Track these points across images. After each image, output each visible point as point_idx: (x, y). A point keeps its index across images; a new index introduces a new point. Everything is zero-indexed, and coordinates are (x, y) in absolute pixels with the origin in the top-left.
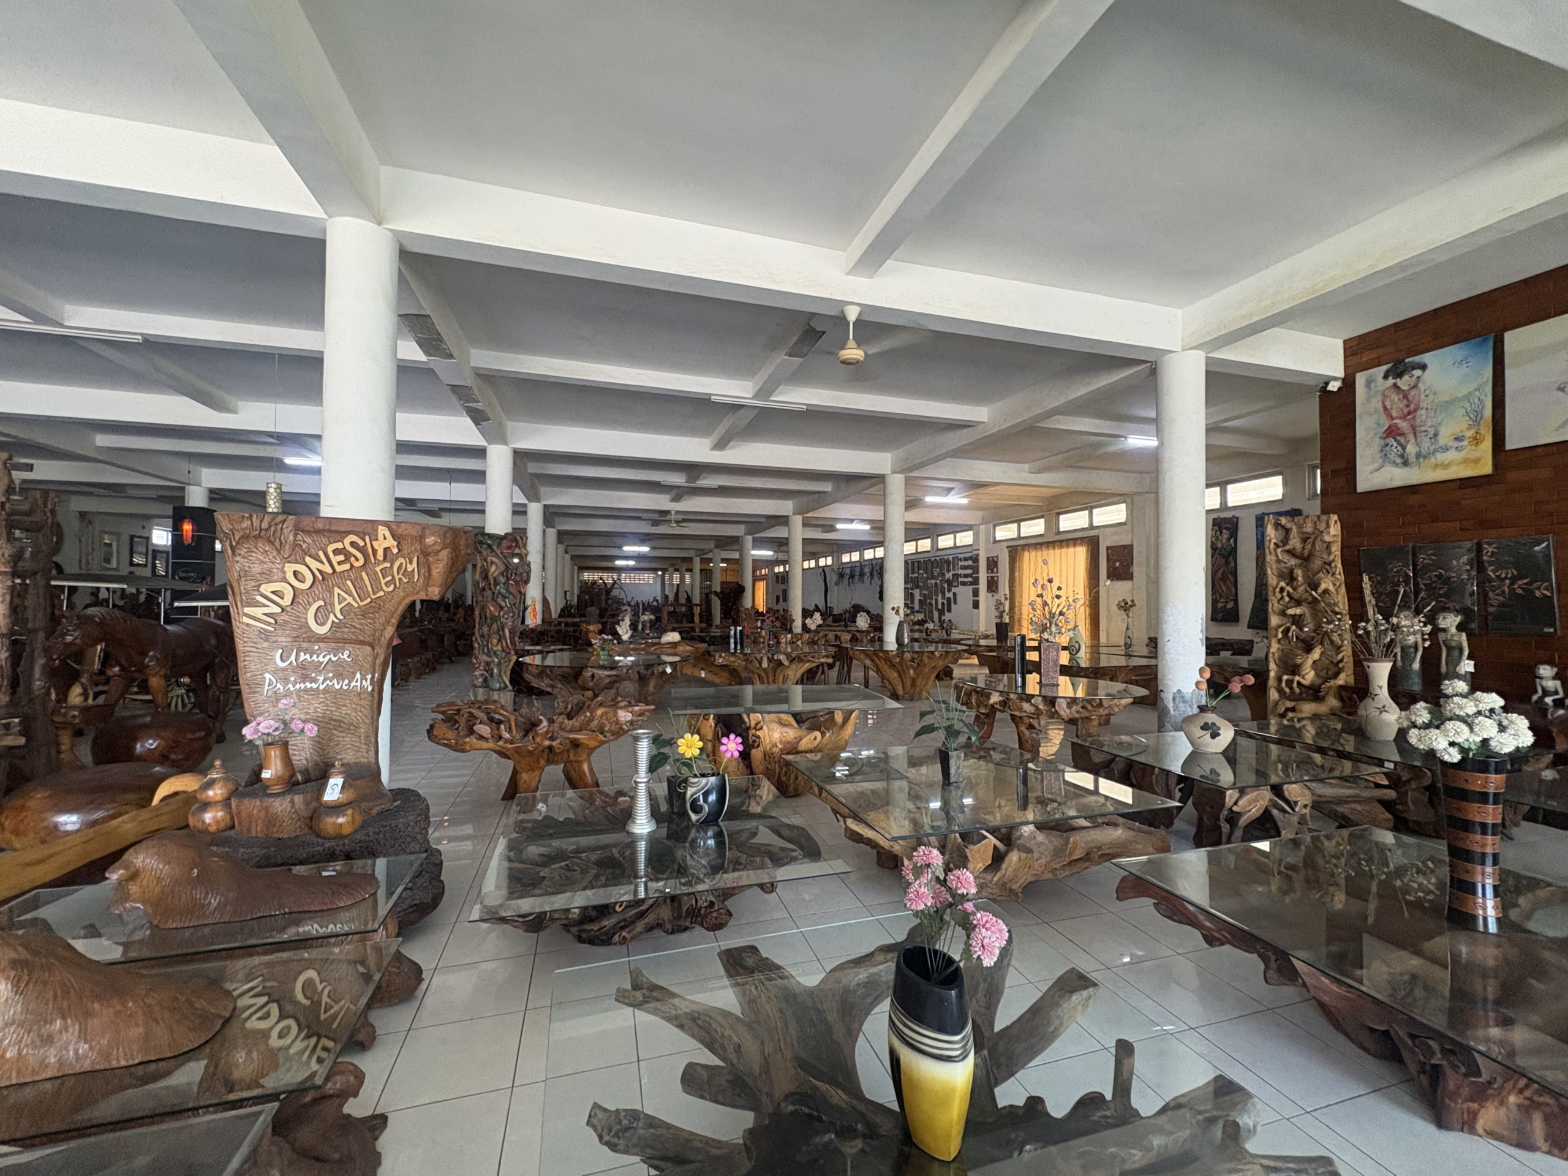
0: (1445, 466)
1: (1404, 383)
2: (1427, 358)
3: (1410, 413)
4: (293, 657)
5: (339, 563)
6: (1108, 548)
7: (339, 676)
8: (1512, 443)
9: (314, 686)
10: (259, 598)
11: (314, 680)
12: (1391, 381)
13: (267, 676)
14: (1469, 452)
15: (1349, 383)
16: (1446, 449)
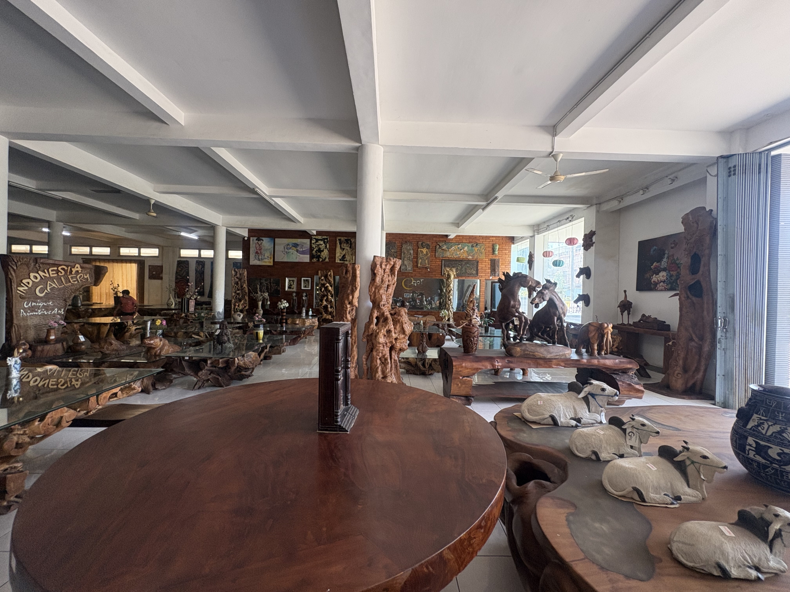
0: (266, 262)
1: (259, 242)
2: (263, 239)
3: (260, 249)
4: (30, 305)
5: (53, 274)
6: (149, 266)
7: (47, 310)
8: (276, 260)
9: (37, 313)
10: (22, 284)
11: (37, 312)
12: (257, 241)
13: (22, 310)
14: (269, 260)
15: (249, 238)
16: (266, 259)
